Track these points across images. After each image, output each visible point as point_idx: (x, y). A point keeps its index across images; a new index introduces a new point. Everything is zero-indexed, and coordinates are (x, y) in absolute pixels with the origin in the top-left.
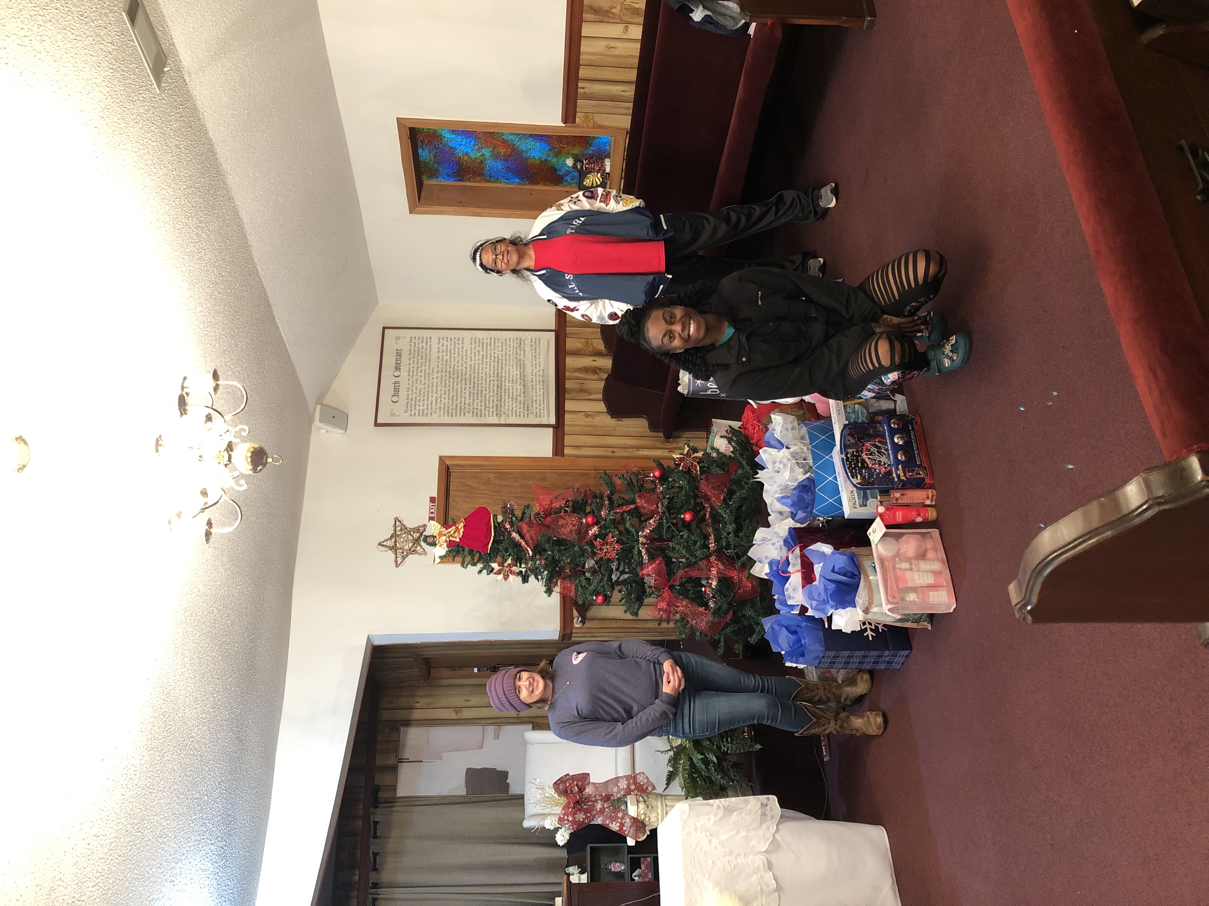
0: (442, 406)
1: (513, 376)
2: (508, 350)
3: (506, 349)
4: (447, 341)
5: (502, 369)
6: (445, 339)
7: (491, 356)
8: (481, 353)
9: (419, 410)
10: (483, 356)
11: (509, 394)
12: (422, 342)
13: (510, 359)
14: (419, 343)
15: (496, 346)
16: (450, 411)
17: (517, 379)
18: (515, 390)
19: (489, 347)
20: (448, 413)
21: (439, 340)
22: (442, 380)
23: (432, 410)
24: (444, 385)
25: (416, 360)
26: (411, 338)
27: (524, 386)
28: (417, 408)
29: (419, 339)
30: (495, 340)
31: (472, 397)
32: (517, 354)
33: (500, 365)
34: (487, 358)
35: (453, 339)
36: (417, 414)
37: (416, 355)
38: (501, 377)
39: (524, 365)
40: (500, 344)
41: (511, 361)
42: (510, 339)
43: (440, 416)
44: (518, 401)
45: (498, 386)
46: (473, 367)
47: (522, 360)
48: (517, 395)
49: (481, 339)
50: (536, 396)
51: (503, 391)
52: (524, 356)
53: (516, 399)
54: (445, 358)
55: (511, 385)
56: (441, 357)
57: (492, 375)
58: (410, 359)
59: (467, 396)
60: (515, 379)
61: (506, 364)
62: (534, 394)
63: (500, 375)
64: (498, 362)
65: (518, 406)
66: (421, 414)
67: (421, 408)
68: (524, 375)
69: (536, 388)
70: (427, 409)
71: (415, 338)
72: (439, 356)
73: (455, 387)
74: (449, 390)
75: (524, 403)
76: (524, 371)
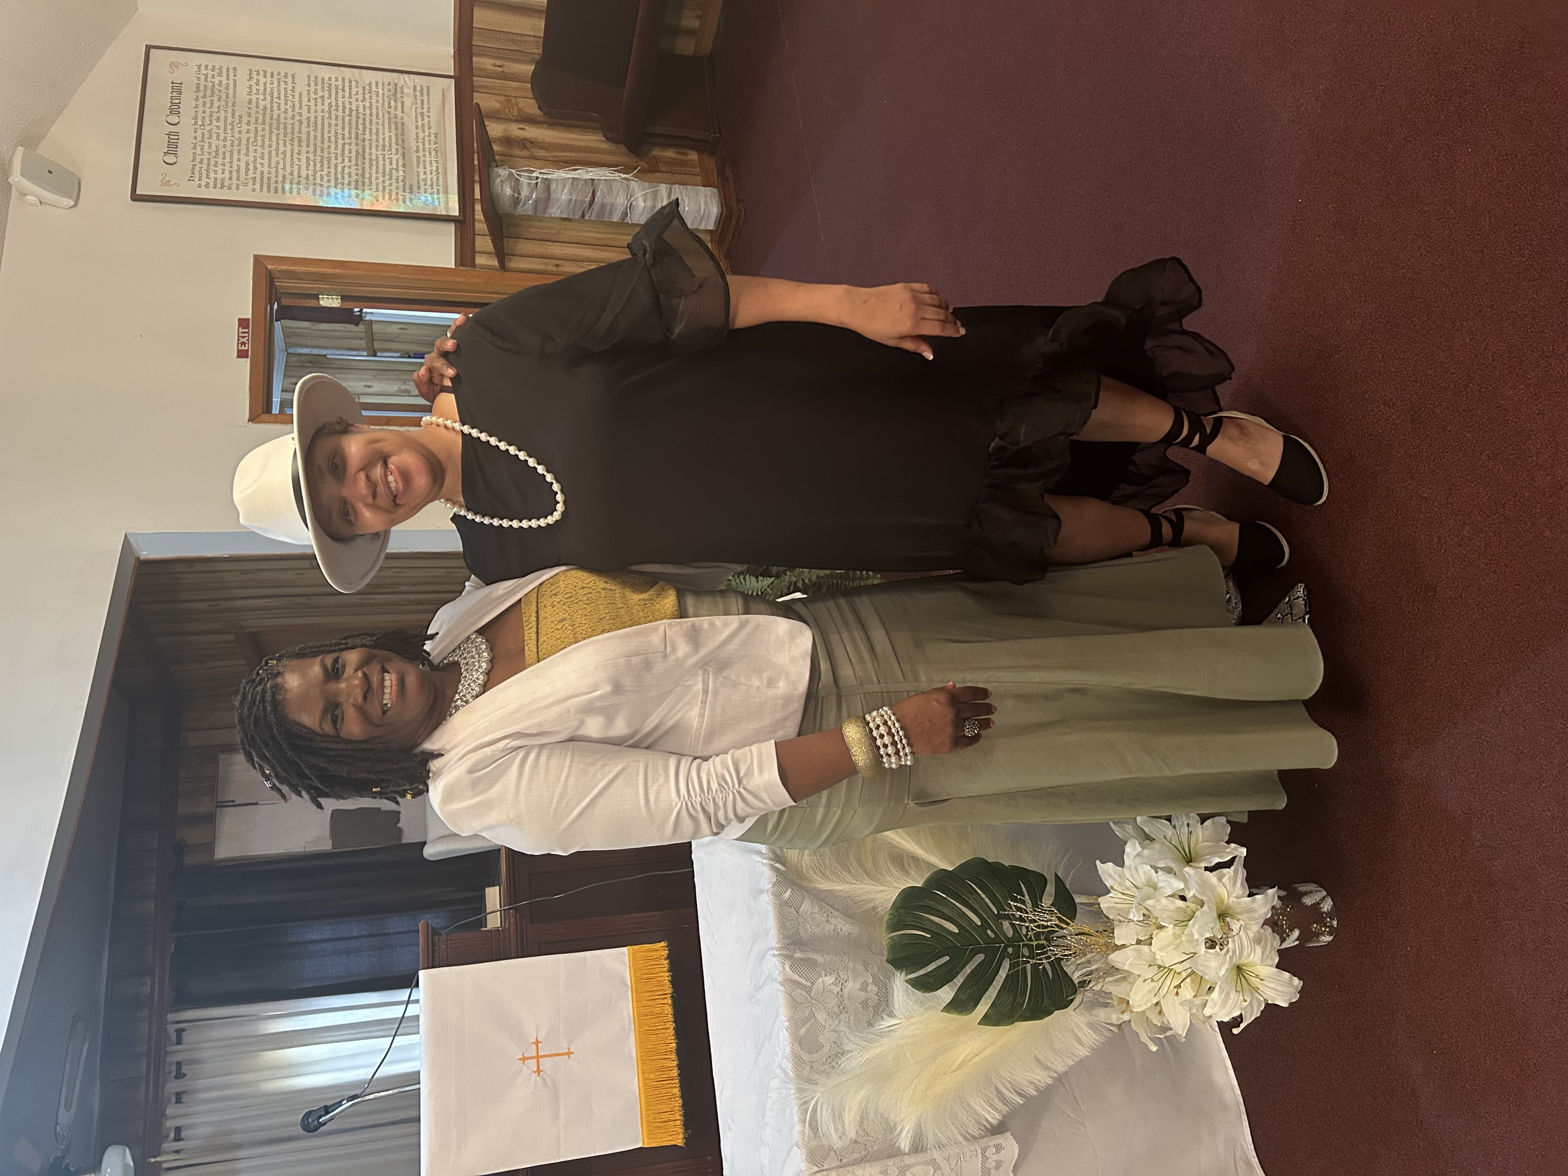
0: (258, 176)
1: (384, 139)
2: (374, 101)
3: (371, 98)
4: (265, 77)
5: (365, 128)
6: (262, 73)
7: (344, 108)
8: (327, 101)
9: (216, 179)
10: (330, 105)
11: (377, 167)
12: (220, 74)
13: (378, 113)
14: (213, 76)
15: (354, 91)
16: (273, 186)
17: (390, 144)
18: (388, 161)
19: (340, 93)
20: (269, 187)
21: (251, 74)
22: (256, 136)
23: (238, 179)
24: (260, 143)
25: (208, 100)
26: (199, 67)
27: (404, 155)
28: (212, 175)
29: (213, 69)
30: (350, 81)
31: (311, 167)
32: (390, 107)
33: (361, 121)
34: (337, 110)
35: (275, 74)
36: (211, 185)
37: (209, 93)
38: (364, 140)
39: (403, 124)
40: (360, 90)
41: (380, 116)
42: (377, 83)
43: (254, 190)
44: (394, 177)
45: (357, 153)
46: (312, 120)
47: (399, 117)
48: (391, 169)
49: (327, 78)
50: (425, 173)
51: (367, 161)
52: (403, 112)
53: (391, 174)
54: (262, 104)
55: (380, 152)
56: (254, 100)
57: (347, 135)
58: (197, 99)
59: (303, 164)
60: (387, 144)
61: (371, 121)
62: (421, 170)
63: (361, 137)
64: (358, 117)
65: (394, 185)
66: (219, 185)
67: (220, 176)
68: (403, 141)
69: (424, 161)
70: (230, 179)
71: (206, 66)
72: (251, 100)
73: (282, 149)
74: (270, 152)
75: (403, 181)
76: (403, 134)
